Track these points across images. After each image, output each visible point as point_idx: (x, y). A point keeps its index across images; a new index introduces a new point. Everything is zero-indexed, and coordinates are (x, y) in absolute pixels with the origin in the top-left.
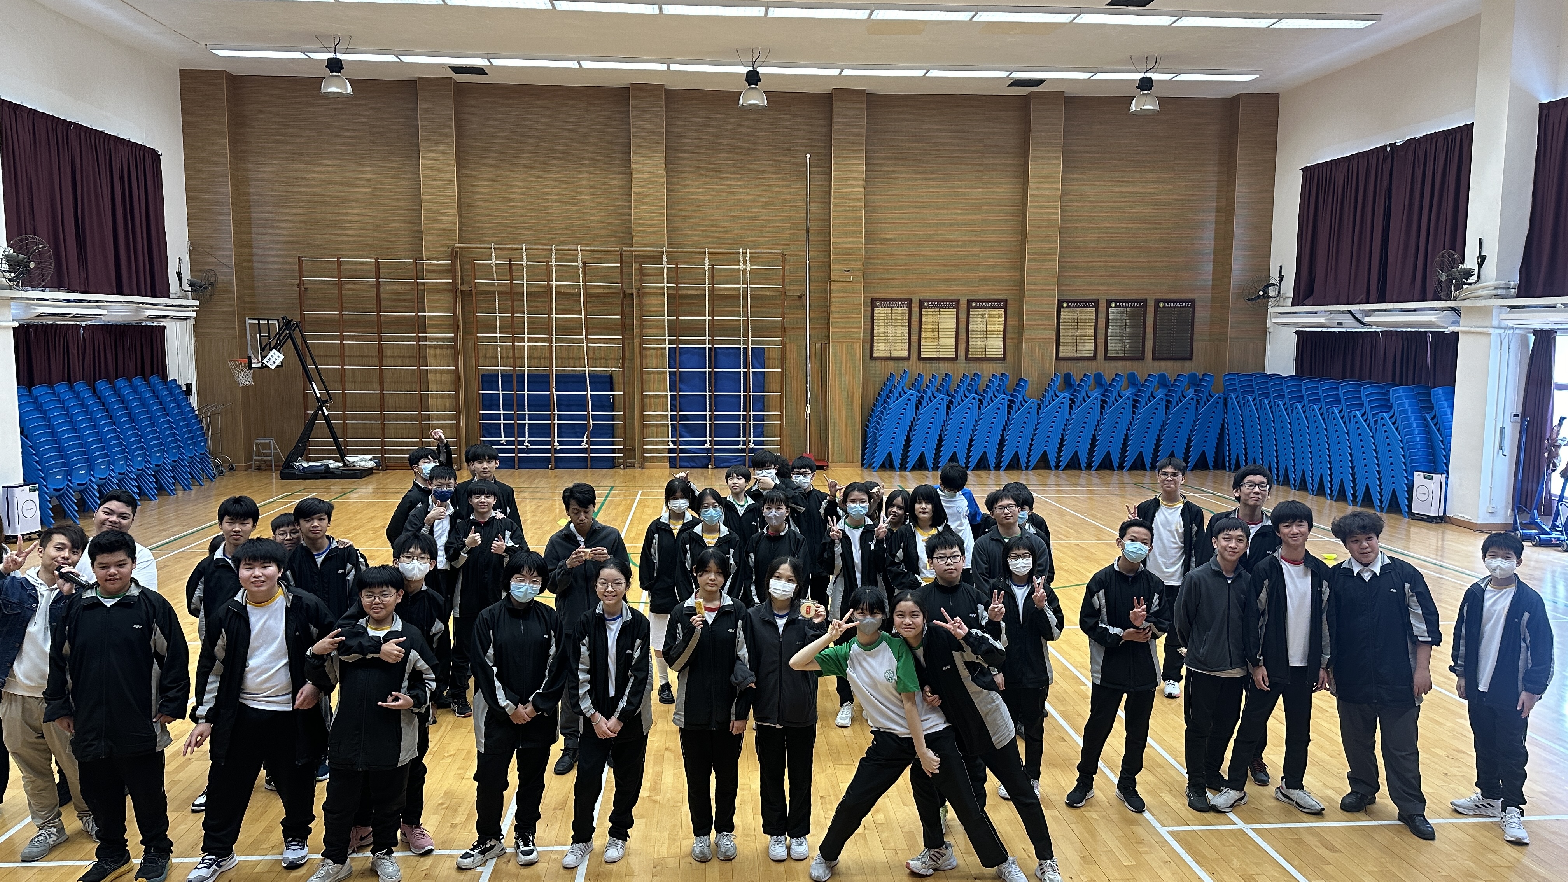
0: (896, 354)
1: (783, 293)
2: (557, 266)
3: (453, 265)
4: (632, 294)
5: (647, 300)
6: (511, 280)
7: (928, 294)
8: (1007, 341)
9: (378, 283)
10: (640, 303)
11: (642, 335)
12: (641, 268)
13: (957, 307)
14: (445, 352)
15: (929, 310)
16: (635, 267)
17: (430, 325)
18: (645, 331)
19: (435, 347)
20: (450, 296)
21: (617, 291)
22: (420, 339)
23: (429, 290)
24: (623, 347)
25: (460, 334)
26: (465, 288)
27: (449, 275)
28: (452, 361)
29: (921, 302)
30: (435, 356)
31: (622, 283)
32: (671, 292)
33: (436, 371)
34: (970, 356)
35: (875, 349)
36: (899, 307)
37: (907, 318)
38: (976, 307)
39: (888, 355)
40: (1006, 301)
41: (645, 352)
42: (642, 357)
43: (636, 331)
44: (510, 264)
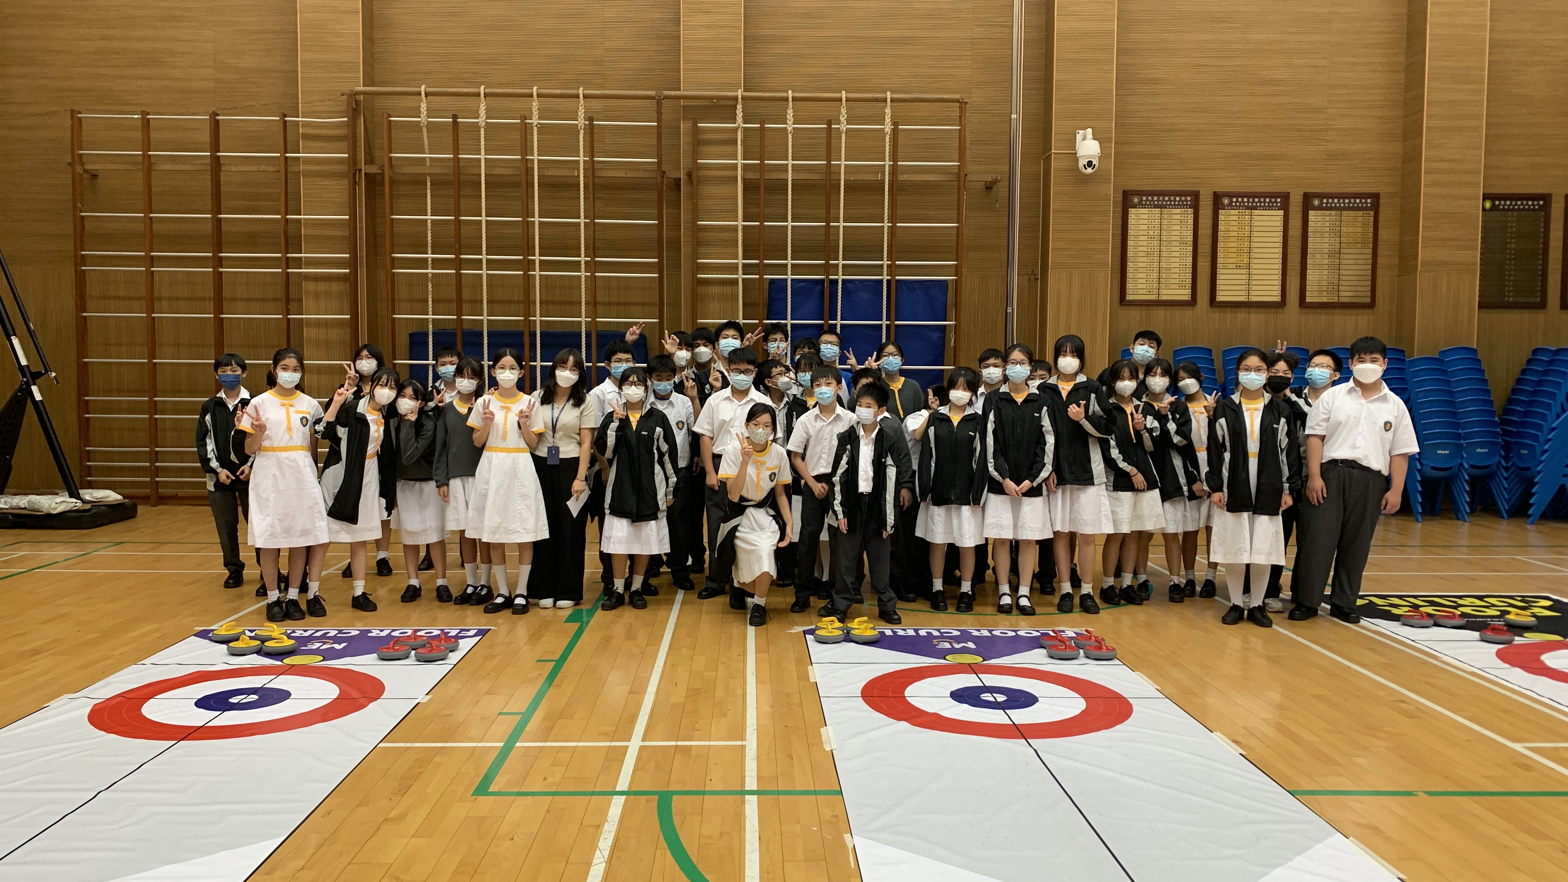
0: (1167, 294)
1: (960, 175)
2: (542, 128)
3: (353, 125)
4: (678, 181)
5: (707, 190)
6: (456, 152)
7: (1230, 182)
8: (1379, 272)
9: (216, 161)
10: (694, 197)
11: (696, 255)
12: (696, 131)
13: (1285, 207)
14: (335, 287)
15: (1233, 212)
16: (684, 126)
17: (309, 238)
18: (702, 250)
19: (316, 278)
20: (343, 185)
21: (651, 175)
22: (289, 263)
23: (308, 174)
24: (661, 278)
25: (362, 253)
26: (373, 169)
27: (344, 145)
28: (347, 306)
29: (1217, 198)
30: (317, 295)
31: (659, 156)
32: (750, 176)
33: (318, 323)
34: (1308, 300)
35: (1129, 286)
36: (1176, 206)
37: (1191, 227)
38: (1320, 208)
39: (1153, 297)
40: (1376, 197)
41: (701, 289)
42: (696, 299)
43: (685, 249)
44: (455, 123)
